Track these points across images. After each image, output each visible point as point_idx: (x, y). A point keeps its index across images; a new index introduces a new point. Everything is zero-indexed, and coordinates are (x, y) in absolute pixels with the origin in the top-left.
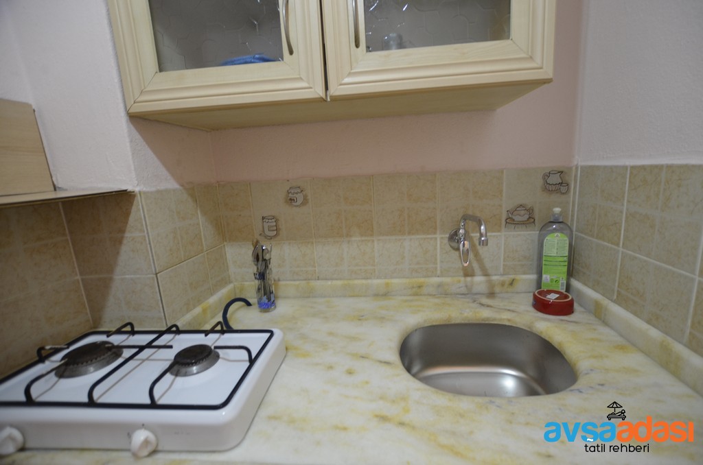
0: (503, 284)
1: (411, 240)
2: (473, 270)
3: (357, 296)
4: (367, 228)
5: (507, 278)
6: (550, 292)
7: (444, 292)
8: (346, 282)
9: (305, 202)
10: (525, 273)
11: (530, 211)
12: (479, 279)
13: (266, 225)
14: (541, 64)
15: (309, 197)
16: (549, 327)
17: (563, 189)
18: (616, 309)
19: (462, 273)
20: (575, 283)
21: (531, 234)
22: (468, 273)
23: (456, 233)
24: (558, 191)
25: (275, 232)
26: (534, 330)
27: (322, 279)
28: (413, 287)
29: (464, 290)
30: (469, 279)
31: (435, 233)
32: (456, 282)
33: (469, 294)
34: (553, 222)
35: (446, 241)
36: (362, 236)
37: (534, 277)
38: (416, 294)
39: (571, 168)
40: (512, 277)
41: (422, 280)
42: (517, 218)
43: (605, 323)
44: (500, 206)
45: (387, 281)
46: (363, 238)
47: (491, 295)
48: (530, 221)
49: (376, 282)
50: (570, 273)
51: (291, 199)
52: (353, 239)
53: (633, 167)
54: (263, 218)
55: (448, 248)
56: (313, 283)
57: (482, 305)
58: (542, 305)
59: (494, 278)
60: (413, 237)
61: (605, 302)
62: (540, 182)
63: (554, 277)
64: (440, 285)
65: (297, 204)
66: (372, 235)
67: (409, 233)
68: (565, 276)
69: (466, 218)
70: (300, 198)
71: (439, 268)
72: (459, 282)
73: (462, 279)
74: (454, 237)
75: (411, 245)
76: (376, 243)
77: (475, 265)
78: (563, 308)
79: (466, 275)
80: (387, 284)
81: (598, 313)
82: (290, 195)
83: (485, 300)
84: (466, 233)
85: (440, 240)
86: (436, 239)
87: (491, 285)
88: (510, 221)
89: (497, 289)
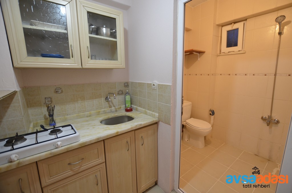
0: (118, 108)
1: (95, 100)
2: (111, 106)
3: (81, 118)
4: (83, 98)
5: (119, 107)
6: (128, 108)
7: (105, 113)
8: (77, 114)
9: (62, 92)
10: (122, 105)
11: (122, 91)
12: (113, 108)
13: (47, 100)
14: (123, 66)
15: (63, 90)
16: (129, 114)
17: (128, 86)
18: (139, 108)
19: (109, 107)
20: (132, 105)
21: (123, 96)
22: (110, 107)
23: (107, 97)
24: (127, 87)
25: (51, 102)
26: (126, 115)
27: (69, 115)
28: (97, 113)
29: (110, 111)
30: (111, 108)
31: (102, 98)
32: (108, 109)
33: (111, 112)
34: (127, 93)
35: (104, 100)
36: (81, 100)
37: (124, 106)
38: (98, 114)
39: (129, 82)
40: (120, 106)
41: (99, 110)
42: (120, 93)
43: (138, 111)
44: (116, 90)
45: (90, 112)
46: (82, 101)
47: (116, 111)
48: (122, 94)
49: (87, 113)
50: (131, 104)
51: (57, 92)
52: (79, 102)
53: (138, 83)
54: (45, 98)
55: (105, 101)
56: (66, 117)
57: (115, 113)
58: (127, 110)
59: (116, 107)
60: (96, 99)
61: (137, 107)
62: (123, 85)
63: (128, 105)
64: (104, 111)
65: (59, 92)
66: (84, 100)
67: (95, 99)
68: (130, 104)
69: (109, 94)
70: (60, 91)
71: (103, 107)
72: (109, 109)
73: (109, 108)
74: (107, 98)
75: (96, 102)
76: (86, 102)
77: (112, 105)
78: (131, 110)
79: (110, 108)
80: (90, 113)
81: (137, 110)
82: (56, 90)
83: (115, 112)
84: (109, 97)
85: (103, 99)
86: (102, 99)
87: (116, 109)
88: (118, 94)
89: (117, 110)
